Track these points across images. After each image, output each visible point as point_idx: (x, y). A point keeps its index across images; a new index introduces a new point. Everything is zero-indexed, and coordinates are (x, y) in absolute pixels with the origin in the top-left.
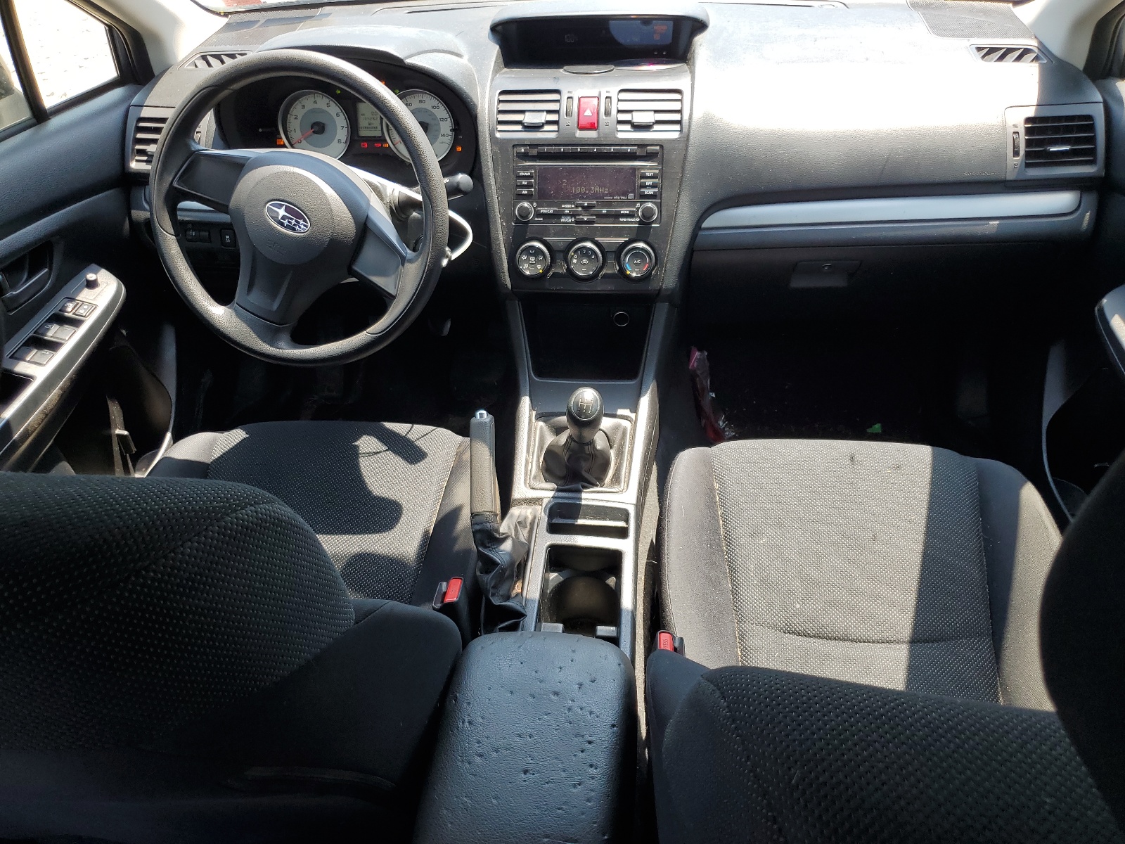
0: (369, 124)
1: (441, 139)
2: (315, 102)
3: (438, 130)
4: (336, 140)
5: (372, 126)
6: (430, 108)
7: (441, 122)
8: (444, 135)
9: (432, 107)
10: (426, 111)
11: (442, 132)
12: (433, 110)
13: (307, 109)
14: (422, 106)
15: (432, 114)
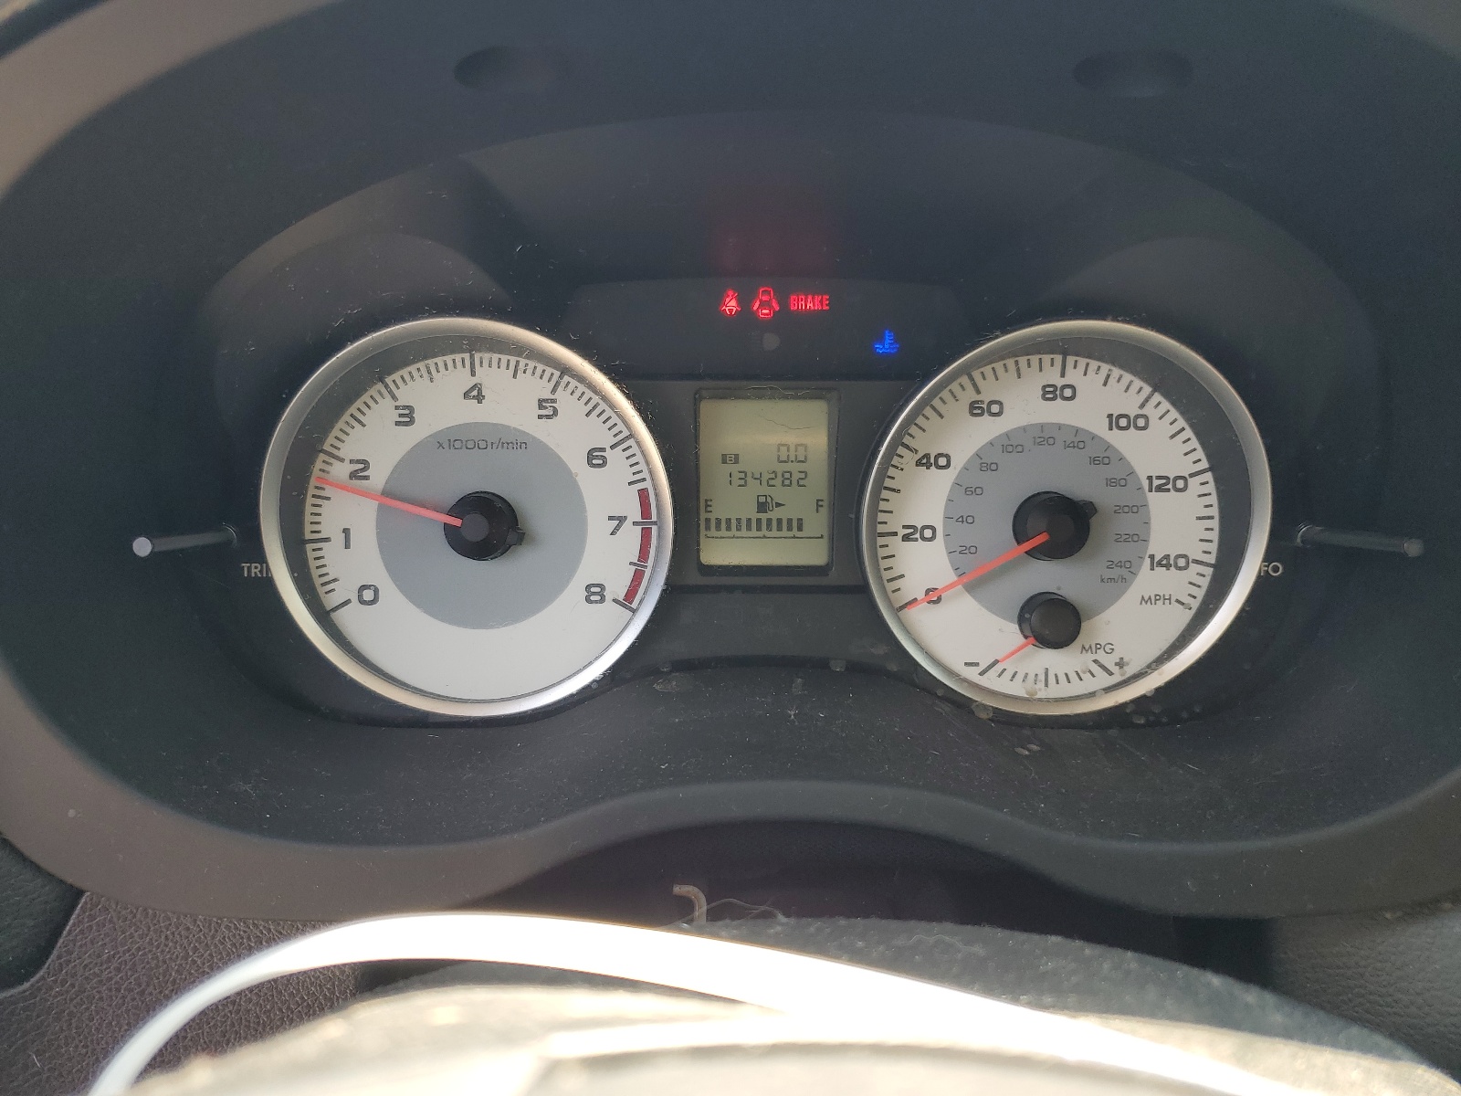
0: (762, 507)
1: (1148, 580)
2: (476, 394)
3: (1140, 539)
4: (576, 589)
5: (775, 514)
6: (1100, 428)
7: (1154, 498)
8: (1165, 563)
9: (1114, 421)
10: (1078, 440)
11: (1157, 548)
12: (1117, 439)
13: (425, 427)
14: (1057, 413)
15: (1105, 457)
